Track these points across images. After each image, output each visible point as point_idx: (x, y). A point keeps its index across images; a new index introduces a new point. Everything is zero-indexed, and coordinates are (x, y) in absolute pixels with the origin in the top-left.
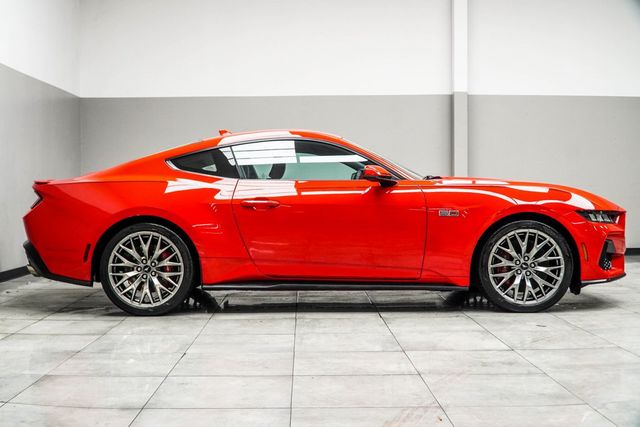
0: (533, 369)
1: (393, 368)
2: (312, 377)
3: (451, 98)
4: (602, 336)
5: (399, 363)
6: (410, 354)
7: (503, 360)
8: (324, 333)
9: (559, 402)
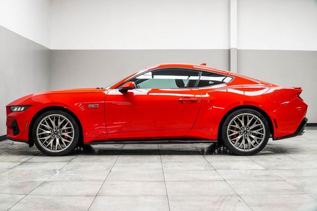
0: (279, 178)
1: (211, 178)
2: (174, 182)
3: (229, 51)
4: (307, 163)
5: (214, 175)
6: (219, 171)
7: (264, 174)
8: (175, 162)
9: (293, 193)
